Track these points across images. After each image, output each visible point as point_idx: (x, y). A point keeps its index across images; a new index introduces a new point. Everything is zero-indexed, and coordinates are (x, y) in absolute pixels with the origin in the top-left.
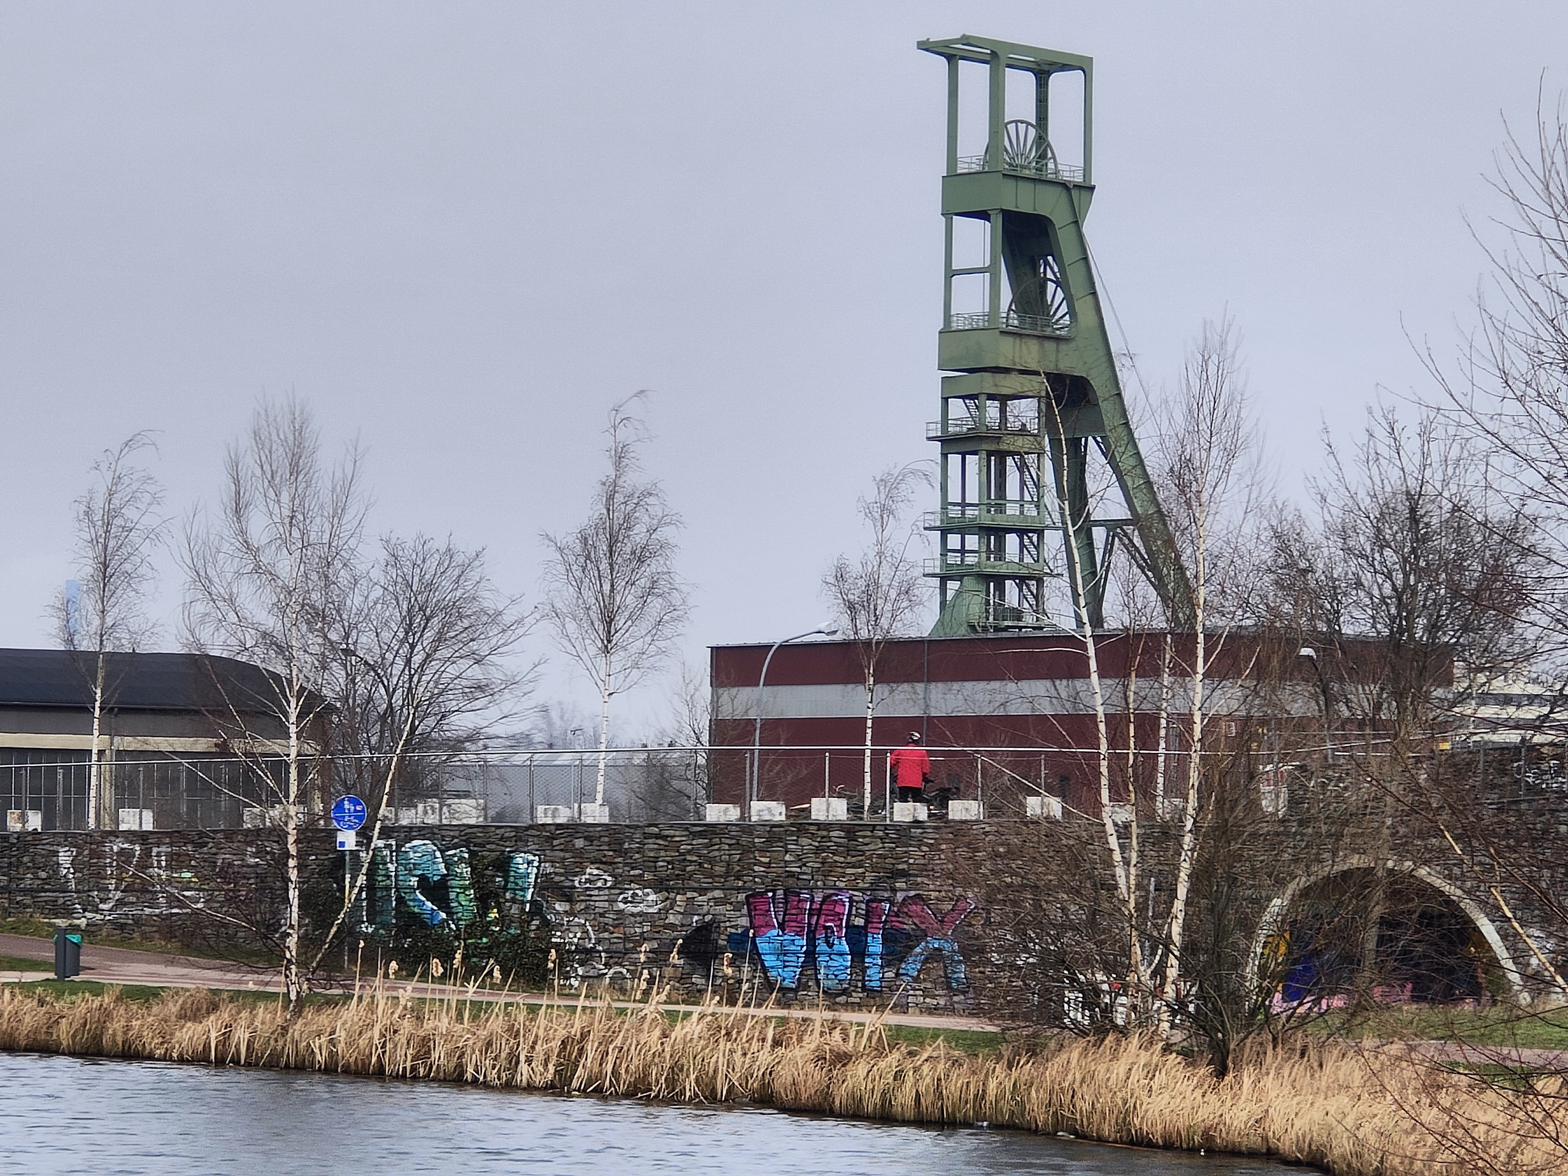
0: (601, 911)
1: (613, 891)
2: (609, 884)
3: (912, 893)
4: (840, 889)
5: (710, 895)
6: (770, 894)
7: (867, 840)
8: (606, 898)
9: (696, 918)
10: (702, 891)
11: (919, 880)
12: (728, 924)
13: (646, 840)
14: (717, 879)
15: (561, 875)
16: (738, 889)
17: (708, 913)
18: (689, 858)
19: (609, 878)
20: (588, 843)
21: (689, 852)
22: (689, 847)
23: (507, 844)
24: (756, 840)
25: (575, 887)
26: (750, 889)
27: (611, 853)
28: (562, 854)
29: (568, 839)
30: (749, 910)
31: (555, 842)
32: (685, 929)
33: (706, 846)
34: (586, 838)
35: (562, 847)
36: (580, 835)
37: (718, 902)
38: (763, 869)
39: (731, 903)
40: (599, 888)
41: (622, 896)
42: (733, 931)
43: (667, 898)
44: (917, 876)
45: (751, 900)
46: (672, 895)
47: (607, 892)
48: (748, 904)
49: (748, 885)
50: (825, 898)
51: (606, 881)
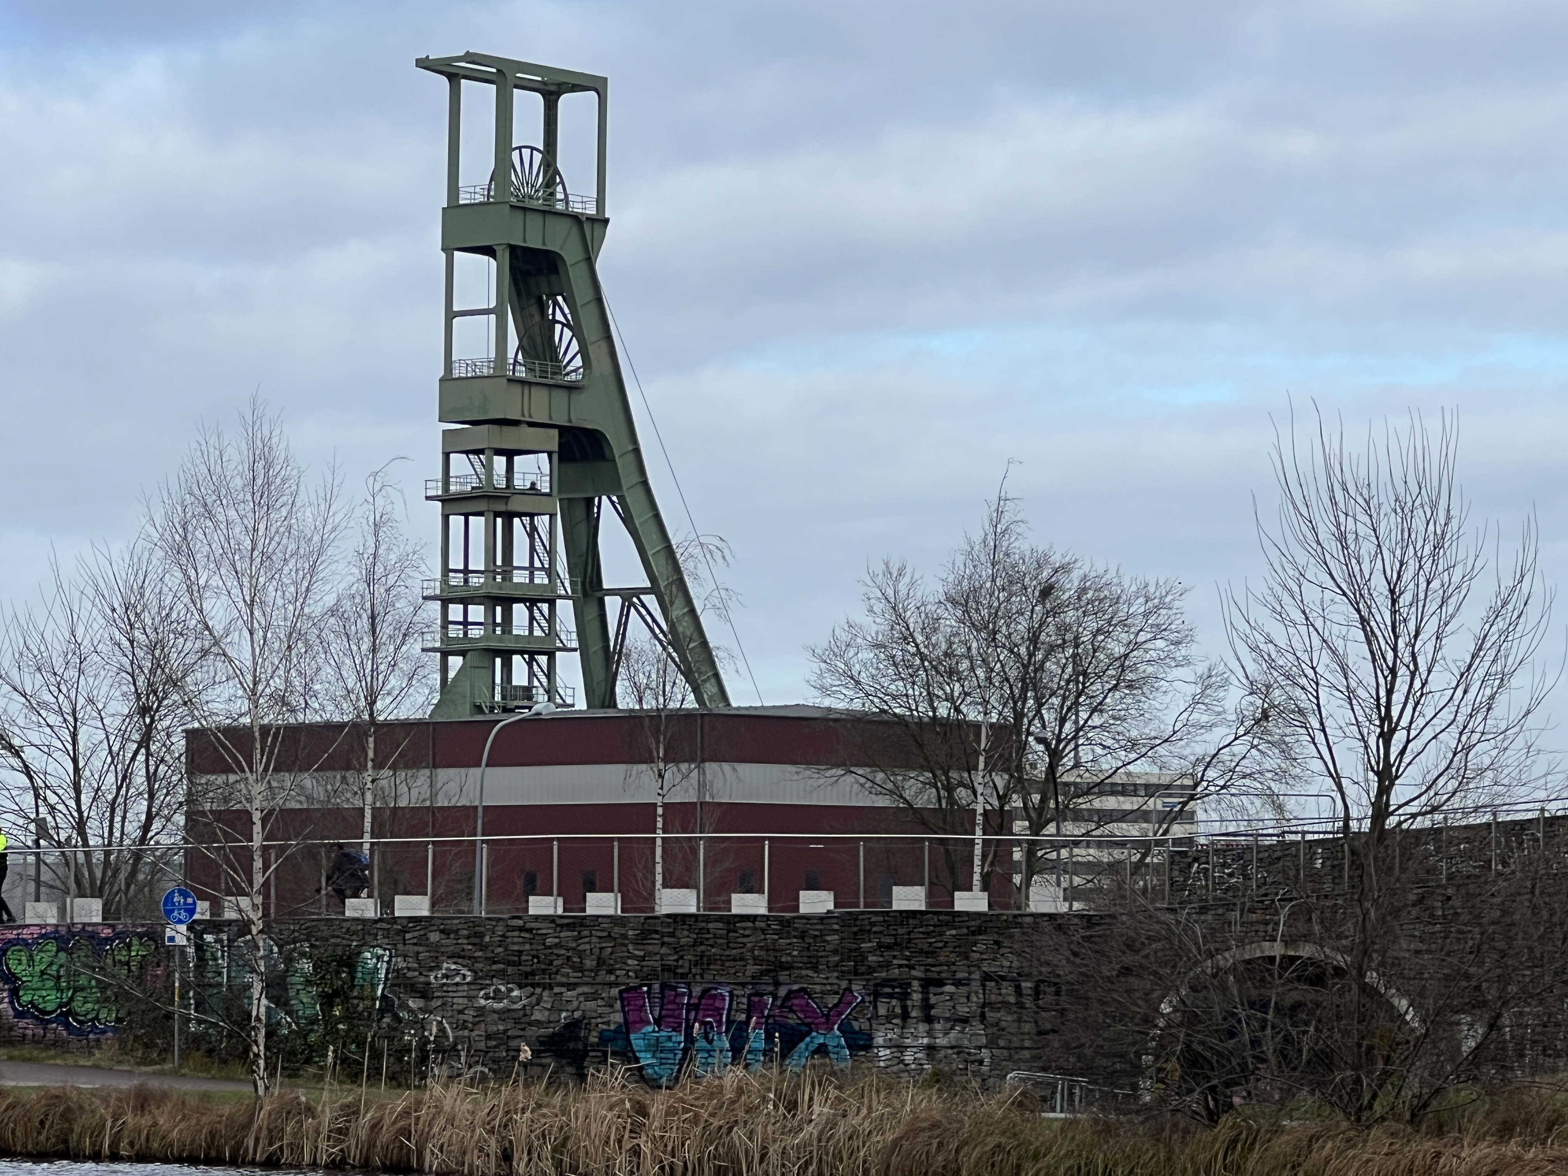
0: (461, 1007)
1: (473, 987)
2: (468, 979)
3: (795, 987)
4: (720, 983)
5: (580, 990)
6: (645, 989)
7: (747, 932)
8: (465, 994)
9: (564, 1015)
10: (571, 986)
11: (804, 972)
12: (599, 1020)
13: (509, 934)
14: (586, 973)
15: (415, 970)
16: (611, 985)
17: (577, 1009)
18: (556, 951)
19: (469, 973)
20: (444, 936)
21: (557, 945)
22: (557, 940)
23: (354, 937)
24: (630, 933)
25: (429, 983)
26: (622, 984)
27: (470, 947)
28: (416, 948)
29: (422, 932)
30: (623, 1007)
31: (408, 936)
32: (552, 1025)
33: (576, 939)
34: (442, 932)
35: (415, 941)
36: (435, 928)
37: (588, 997)
38: (636, 962)
39: (603, 999)
40: (457, 984)
41: (482, 993)
42: (605, 1027)
43: (533, 994)
44: (801, 968)
45: (625, 995)
46: (538, 990)
47: (466, 988)
48: (622, 999)
49: (620, 980)
50: (705, 992)
51: (464, 976)
